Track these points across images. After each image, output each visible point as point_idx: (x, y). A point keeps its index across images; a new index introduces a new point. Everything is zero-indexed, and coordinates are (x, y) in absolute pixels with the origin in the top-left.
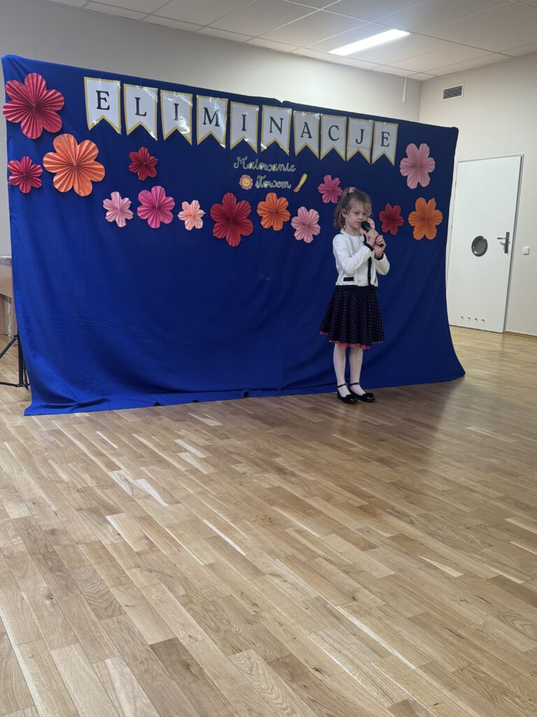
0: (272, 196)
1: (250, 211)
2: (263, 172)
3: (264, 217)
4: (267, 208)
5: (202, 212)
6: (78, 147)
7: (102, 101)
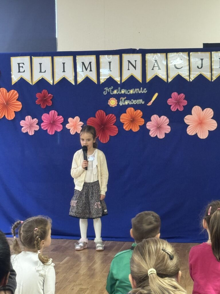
0: (131, 110)
1: (115, 120)
2: (124, 95)
3: (125, 123)
4: (127, 117)
5: (82, 123)
6: (8, 94)
7: (20, 68)
